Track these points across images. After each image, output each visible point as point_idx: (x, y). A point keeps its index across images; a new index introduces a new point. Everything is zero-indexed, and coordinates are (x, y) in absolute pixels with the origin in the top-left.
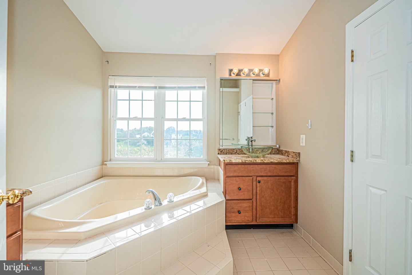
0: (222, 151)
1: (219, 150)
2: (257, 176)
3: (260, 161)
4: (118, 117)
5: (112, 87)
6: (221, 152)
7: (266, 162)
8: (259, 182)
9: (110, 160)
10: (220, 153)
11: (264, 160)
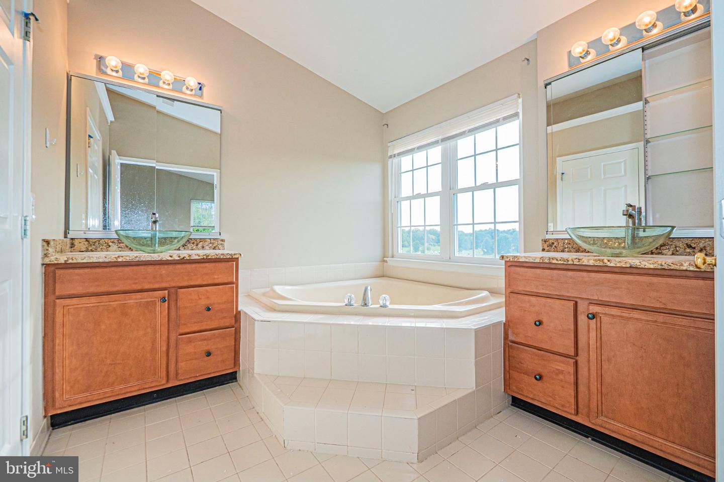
0: (553, 243)
1: (545, 241)
2: (592, 303)
3: (591, 263)
4: (402, 196)
5: (391, 157)
6: (551, 245)
7: (612, 265)
8: (594, 316)
9: (393, 257)
10: (547, 249)
11: (606, 261)
